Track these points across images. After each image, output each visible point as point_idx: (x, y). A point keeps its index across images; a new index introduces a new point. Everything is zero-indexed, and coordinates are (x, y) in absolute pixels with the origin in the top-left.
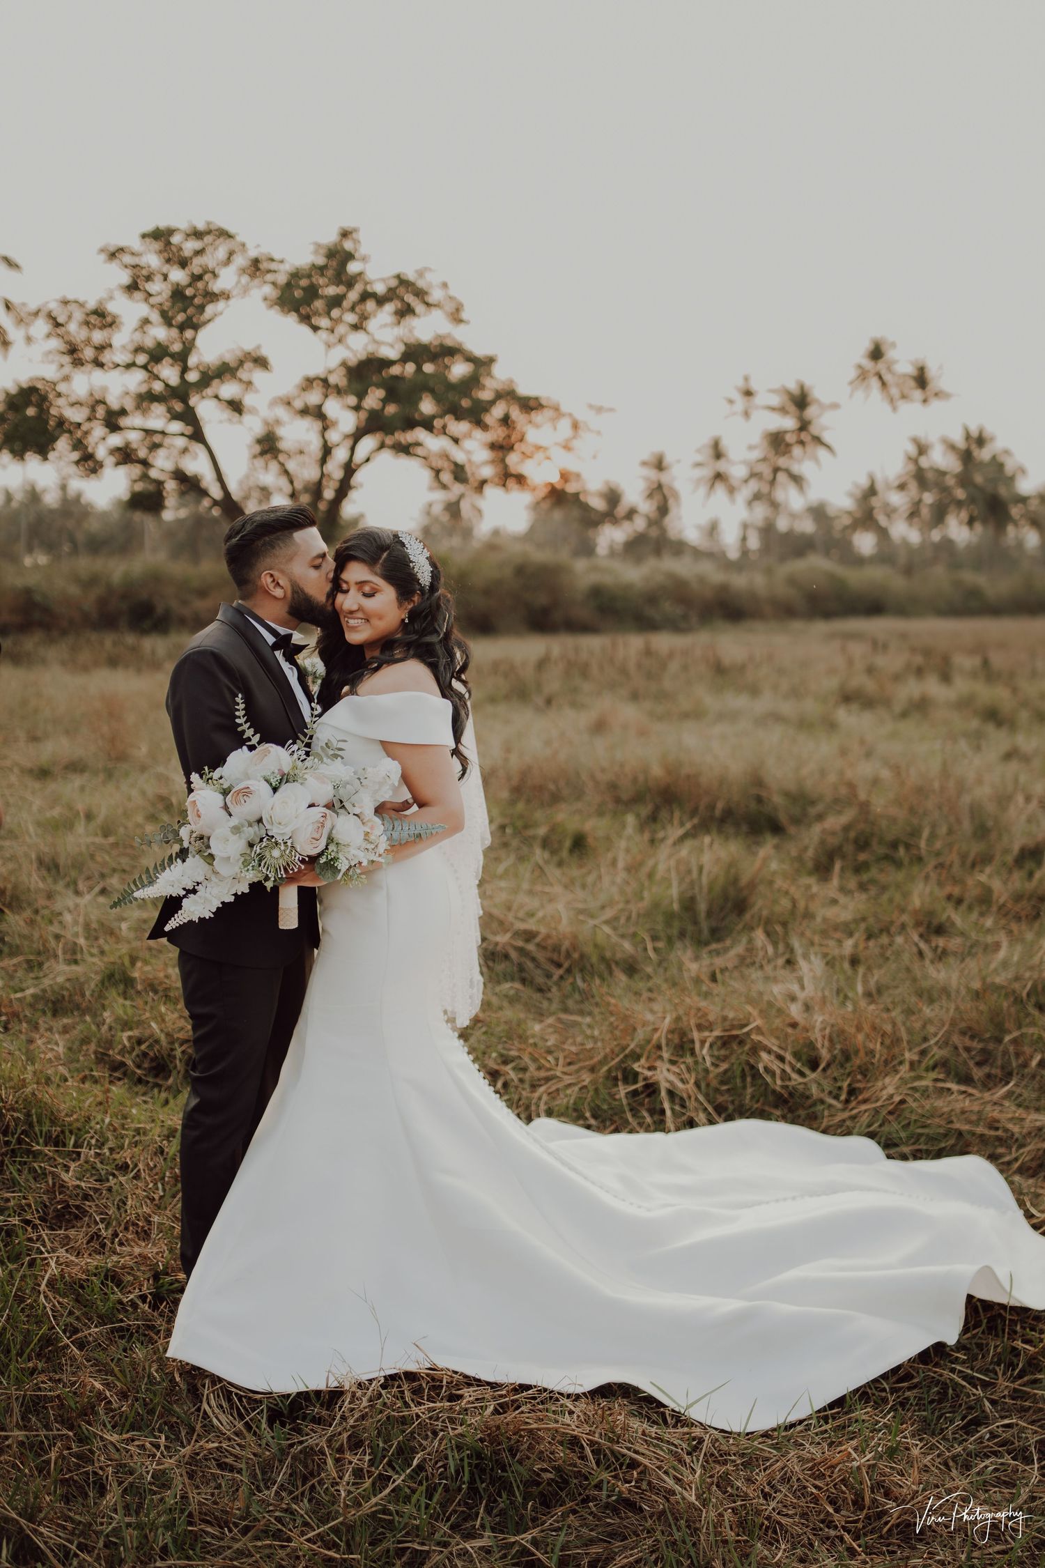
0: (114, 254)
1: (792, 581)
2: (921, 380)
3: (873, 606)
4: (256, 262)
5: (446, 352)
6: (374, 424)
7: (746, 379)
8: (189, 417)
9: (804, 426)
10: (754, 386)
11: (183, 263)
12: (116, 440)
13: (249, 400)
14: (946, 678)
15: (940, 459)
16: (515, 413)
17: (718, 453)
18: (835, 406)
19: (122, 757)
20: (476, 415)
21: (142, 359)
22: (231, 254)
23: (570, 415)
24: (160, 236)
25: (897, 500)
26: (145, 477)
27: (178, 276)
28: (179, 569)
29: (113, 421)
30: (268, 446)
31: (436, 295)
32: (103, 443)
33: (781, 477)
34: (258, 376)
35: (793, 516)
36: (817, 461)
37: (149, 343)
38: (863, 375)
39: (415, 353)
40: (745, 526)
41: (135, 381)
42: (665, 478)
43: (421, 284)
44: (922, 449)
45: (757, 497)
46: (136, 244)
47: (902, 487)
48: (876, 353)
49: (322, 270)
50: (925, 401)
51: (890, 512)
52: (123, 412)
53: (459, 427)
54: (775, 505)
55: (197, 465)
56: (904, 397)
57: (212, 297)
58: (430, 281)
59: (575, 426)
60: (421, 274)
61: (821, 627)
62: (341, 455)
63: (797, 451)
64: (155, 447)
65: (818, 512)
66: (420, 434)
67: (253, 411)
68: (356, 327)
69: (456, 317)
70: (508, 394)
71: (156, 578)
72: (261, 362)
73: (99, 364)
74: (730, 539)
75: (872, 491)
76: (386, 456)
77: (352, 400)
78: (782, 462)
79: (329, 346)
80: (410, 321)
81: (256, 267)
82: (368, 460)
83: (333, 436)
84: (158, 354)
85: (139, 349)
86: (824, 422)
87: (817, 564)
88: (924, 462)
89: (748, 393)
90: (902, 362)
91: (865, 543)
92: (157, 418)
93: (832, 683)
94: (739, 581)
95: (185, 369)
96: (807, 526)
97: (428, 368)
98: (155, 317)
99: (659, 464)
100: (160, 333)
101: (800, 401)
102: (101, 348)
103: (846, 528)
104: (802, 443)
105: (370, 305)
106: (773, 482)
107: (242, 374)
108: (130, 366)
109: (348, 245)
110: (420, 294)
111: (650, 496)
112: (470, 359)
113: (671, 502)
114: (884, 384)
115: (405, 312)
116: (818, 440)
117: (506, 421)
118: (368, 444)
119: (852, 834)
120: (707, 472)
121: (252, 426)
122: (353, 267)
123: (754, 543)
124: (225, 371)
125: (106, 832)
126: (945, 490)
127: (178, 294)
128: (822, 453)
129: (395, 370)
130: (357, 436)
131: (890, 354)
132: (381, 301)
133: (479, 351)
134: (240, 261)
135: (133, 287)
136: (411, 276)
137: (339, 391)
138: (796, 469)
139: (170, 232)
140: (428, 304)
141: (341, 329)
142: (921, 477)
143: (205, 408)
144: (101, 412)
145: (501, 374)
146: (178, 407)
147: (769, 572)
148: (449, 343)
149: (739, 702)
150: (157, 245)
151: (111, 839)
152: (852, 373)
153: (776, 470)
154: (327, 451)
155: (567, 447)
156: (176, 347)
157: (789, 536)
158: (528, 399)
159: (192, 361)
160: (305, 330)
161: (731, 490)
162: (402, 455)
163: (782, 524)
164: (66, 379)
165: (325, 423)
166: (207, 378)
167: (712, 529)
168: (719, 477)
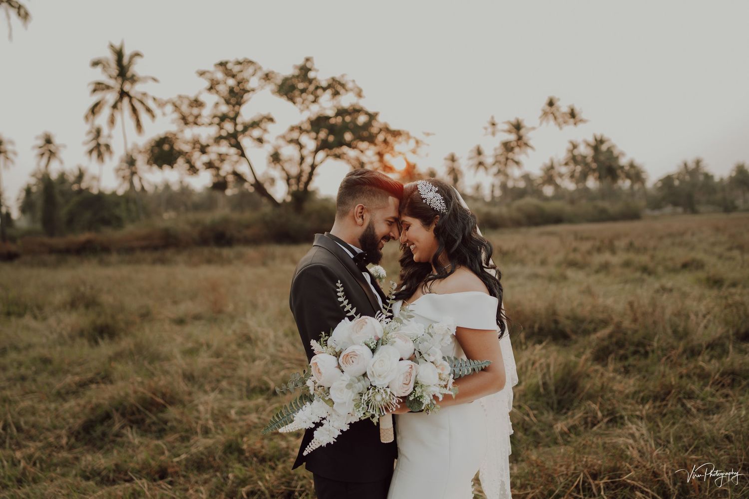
0: (202, 74)
1: (519, 209)
2: (573, 114)
3: (557, 219)
4: (267, 75)
5: (356, 111)
6: (323, 146)
7: (493, 118)
8: (238, 146)
9: (520, 138)
10: (497, 120)
11: (234, 76)
12: (205, 158)
13: (266, 137)
14: (613, 251)
15: (584, 150)
16: (390, 138)
17: (479, 153)
18: (533, 128)
19: (220, 312)
20: (371, 140)
21: (217, 120)
22: (255, 70)
23: (415, 138)
24: (223, 64)
25: (564, 170)
26: (218, 175)
27: (231, 82)
28: (236, 216)
29: (203, 150)
30: (276, 158)
31: (350, 85)
32: (200, 160)
33: (510, 162)
34: (269, 126)
35: (515, 180)
36: (527, 154)
37: (219, 114)
38: (545, 114)
39: (341, 112)
40: (493, 186)
41: (213, 131)
42: (456, 165)
43: (343, 82)
44: (575, 147)
45: (499, 172)
46: (211, 68)
47: (566, 164)
48: (551, 104)
49: (298, 77)
50: (575, 124)
51: (561, 175)
52: (208, 146)
53: (363, 145)
54: (506, 175)
55: (243, 169)
56: (565, 122)
57: (246, 91)
58: (348, 80)
59: (417, 142)
60: (343, 76)
61: (535, 231)
62: (309, 161)
63: (517, 150)
64: (222, 160)
65: (526, 177)
66: (345, 149)
67: (268, 142)
68: (314, 102)
69: (359, 95)
70: (387, 130)
71: (226, 221)
72: (271, 120)
73: (196, 123)
74: (486, 193)
75: (552, 167)
76: (331, 161)
77: (313, 134)
78: (510, 155)
79: (302, 111)
80: (339, 98)
81: (267, 77)
82: (321, 162)
83: (305, 152)
84: (223, 118)
85: (215, 116)
86: (530, 136)
87: (529, 201)
88: (576, 152)
89: (493, 124)
90: (563, 107)
91: (548, 191)
92: (224, 148)
93: (560, 257)
94: (495, 211)
95: (236, 125)
96: (522, 184)
97: (348, 119)
98: (222, 101)
99: (453, 159)
100: (224, 109)
101: (517, 127)
102: (197, 117)
103: (539, 184)
104: (519, 146)
105: (319, 92)
106: (506, 165)
107: (263, 125)
108: (211, 124)
109: (308, 65)
110: (343, 85)
111: (449, 174)
112: (367, 113)
113: (459, 176)
114: (555, 118)
115: (336, 94)
116: (526, 144)
117: (385, 141)
118: (321, 155)
119: (614, 340)
120: (475, 161)
121: (268, 149)
122: (311, 75)
123: (498, 193)
124: (255, 124)
125: (218, 355)
126: (587, 165)
127: (231, 91)
128: (529, 151)
129: (333, 121)
130: (316, 151)
131: (558, 104)
132: (324, 89)
133: (371, 110)
134: (260, 74)
135: (211, 88)
136: (337, 76)
137: (307, 132)
138: (517, 158)
139: (226, 63)
140: (347, 90)
141: (307, 103)
142: (575, 159)
143: (246, 142)
144: (198, 146)
145: (381, 120)
146: (233, 141)
147: (508, 205)
148: (357, 108)
149: (516, 268)
150: (221, 68)
151: (221, 359)
152: (540, 113)
153: (507, 159)
154: (302, 159)
155: (414, 152)
156: (232, 115)
157: (514, 189)
158: (394, 131)
159: (239, 120)
160: (290, 104)
161: (486, 169)
162: (338, 159)
163: (510, 184)
164: (182, 131)
165: (301, 147)
166: (246, 128)
167: (478, 188)
168: (481, 164)
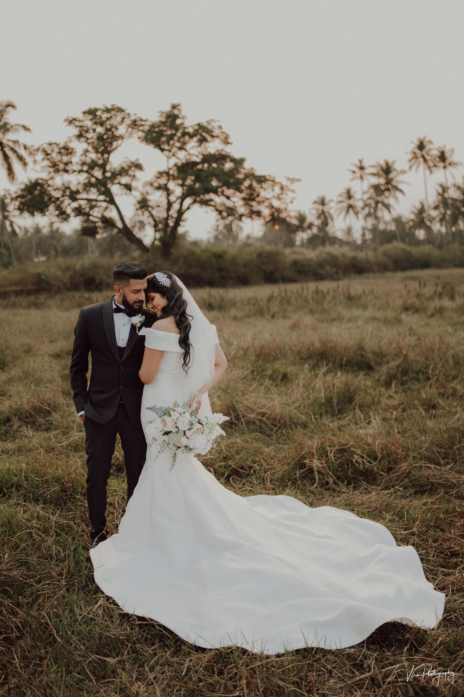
0: (71, 122)
1: (386, 254)
2: (443, 157)
3: (425, 264)
4: (134, 122)
5: (221, 158)
6: (189, 192)
7: (361, 161)
8: (107, 193)
9: (388, 182)
10: (365, 164)
11: (102, 124)
12: (75, 205)
13: (134, 184)
14: (452, 297)
15: (453, 194)
16: (255, 184)
17: (349, 196)
18: (403, 172)
20: (237, 186)
21: (85, 168)
22: (123, 119)
23: (280, 183)
24: (92, 112)
25: (434, 214)
26: (87, 221)
27: (100, 130)
28: (105, 261)
29: (73, 196)
30: (143, 204)
31: (216, 132)
32: (69, 206)
33: (380, 205)
34: (138, 173)
35: (386, 223)
36: (396, 198)
37: (88, 161)
38: (415, 157)
39: (208, 158)
40: (364, 229)
41: (83, 178)
42: (325, 209)
43: (209, 127)
44: (445, 189)
45: (369, 215)
46: (80, 116)
47: (436, 208)
48: (421, 146)
49: (163, 123)
50: (445, 168)
51: (431, 219)
52: (78, 192)
53: (229, 192)
54: (377, 218)
55: (112, 214)
56: (435, 166)
57: (115, 138)
58: (212, 126)
59: (282, 188)
60: (209, 123)
61: (400, 275)
62: (176, 206)
63: (386, 193)
64: (92, 207)
65: (398, 221)
66: (212, 196)
67: (136, 189)
68: (180, 148)
69: (226, 141)
70: (250, 175)
71: (95, 266)
72: (139, 167)
73: (66, 171)
74: (357, 236)
75: (422, 210)
76: (197, 206)
77: (180, 182)
78: (380, 199)
79: (168, 157)
80: (205, 144)
81: (134, 124)
82: (188, 208)
83: (172, 198)
84: (93, 165)
85: (84, 164)
86: (399, 179)
87: (398, 245)
88: (446, 195)
89: (362, 168)
90: (434, 150)
91: (421, 234)
92: (93, 194)
93: (400, 302)
94: (361, 255)
95: (104, 172)
96: (392, 227)
97: (214, 165)
98: (90, 148)
99: (323, 202)
100: (93, 156)
101: (387, 170)
102: (66, 164)
103: (411, 227)
104: (388, 189)
105: (187, 138)
106: (376, 208)
107: (131, 173)
108: (80, 171)
109: (176, 112)
110: (209, 132)
111: (319, 217)
112: (233, 160)
113: (329, 221)
114: (426, 161)
115: (203, 140)
116: (396, 188)
117: (250, 187)
118: (188, 201)
119: (400, 369)
120: (345, 205)
121: (136, 195)
122: (178, 122)
123: (369, 236)
124: (123, 172)
126: (456, 208)
127: (100, 138)
128: (398, 194)
129: (199, 167)
130: (183, 198)
131: (428, 146)
132: (191, 136)
133: (237, 156)
134: (128, 121)
135: (80, 136)
136: (204, 123)
137: (174, 178)
138: (386, 201)
139: (96, 110)
140: (213, 136)
141: (174, 150)
142: (445, 203)
143: (115, 189)
144: (68, 193)
145: (247, 165)
146: (103, 189)
147: (375, 250)
148: (224, 153)
150: (90, 117)
152: (410, 156)
153: (377, 202)
154: (170, 205)
155: (279, 198)
156: (101, 162)
157: (384, 232)
158: (261, 177)
159: (108, 168)
160: (157, 151)
161: (356, 214)
162: (204, 206)
163: (381, 227)
164: (52, 178)
165: (168, 192)
166: (115, 175)
167: (349, 231)
168: (350, 206)
